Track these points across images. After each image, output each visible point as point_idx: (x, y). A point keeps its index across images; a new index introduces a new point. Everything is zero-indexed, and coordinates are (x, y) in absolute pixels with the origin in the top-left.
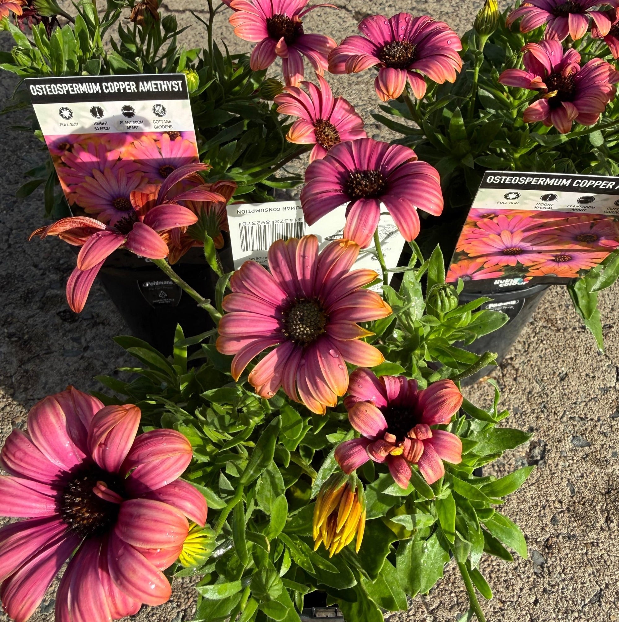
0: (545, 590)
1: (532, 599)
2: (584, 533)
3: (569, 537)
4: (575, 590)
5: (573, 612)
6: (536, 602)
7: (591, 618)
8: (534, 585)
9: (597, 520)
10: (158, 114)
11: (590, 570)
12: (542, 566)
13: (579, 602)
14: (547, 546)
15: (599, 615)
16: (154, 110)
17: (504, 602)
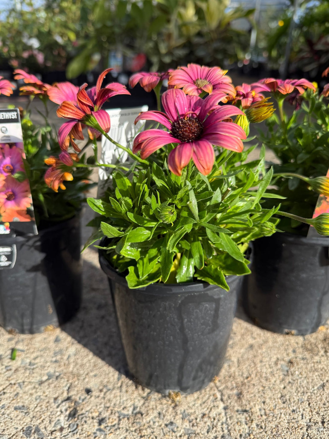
0: (290, 382)
1: (282, 386)
2: (312, 358)
3: (303, 359)
4: (308, 383)
5: (307, 393)
6: (284, 388)
7: (319, 396)
8: (283, 380)
9: (319, 352)
10: (3, 132)
11: (317, 374)
12: (287, 371)
13: (311, 388)
14: (291, 362)
15: (323, 394)
16: (1, 130)
17: (264, 387)
